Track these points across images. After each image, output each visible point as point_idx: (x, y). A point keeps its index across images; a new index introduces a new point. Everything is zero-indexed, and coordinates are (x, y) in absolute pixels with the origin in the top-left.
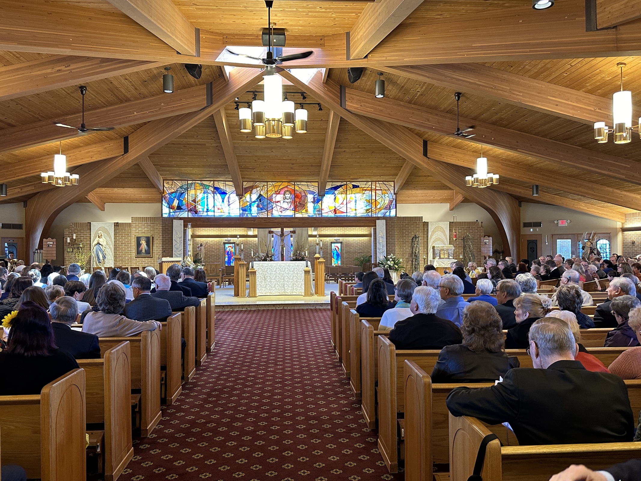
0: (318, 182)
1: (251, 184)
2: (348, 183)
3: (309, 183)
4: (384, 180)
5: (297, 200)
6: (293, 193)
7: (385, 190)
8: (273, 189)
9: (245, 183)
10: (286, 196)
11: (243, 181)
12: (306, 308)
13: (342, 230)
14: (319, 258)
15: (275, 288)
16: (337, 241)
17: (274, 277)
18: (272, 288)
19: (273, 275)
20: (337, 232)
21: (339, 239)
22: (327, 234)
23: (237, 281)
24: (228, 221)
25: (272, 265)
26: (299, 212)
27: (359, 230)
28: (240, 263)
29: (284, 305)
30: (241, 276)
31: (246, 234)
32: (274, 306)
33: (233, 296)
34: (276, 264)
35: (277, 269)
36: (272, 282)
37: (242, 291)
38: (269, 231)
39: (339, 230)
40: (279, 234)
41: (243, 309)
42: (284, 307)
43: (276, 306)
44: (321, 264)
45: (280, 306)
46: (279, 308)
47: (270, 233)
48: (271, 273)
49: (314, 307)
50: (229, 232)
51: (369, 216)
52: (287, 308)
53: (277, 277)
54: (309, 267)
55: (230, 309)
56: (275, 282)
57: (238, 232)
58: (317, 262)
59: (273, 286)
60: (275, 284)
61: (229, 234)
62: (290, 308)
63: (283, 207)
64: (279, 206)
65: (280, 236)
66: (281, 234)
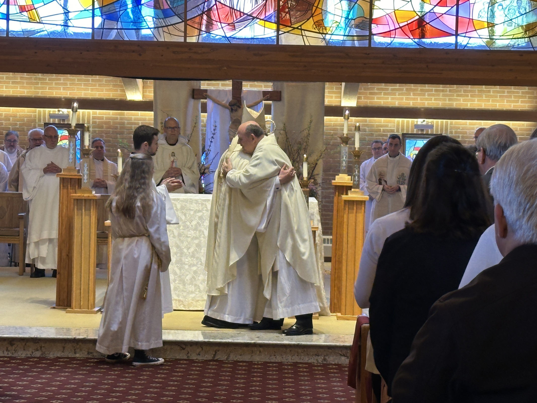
12: (293, 361)
13: (444, 95)
14: (350, 188)
15: (196, 285)
16: (422, 130)
17: (192, 250)
18: (184, 285)
19: (189, 239)
20: (427, 99)
21: (430, 124)
22: (390, 106)
23: (67, 255)
24: (53, 51)
25: (188, 205)
26: (294, 28)
27: (500, 96)
28: (79, 196)
29: (217, 348)
30: (80, 240)
31: (118, 98)
32: (181, 347)
33: (54, 306)
34: (200, 205)
35: (204, 222)
36: (184, 264)
37: (81, 289)
38: (193, 91)
39: (433, 95)
40: (227, 102)
41: (77, 355)
42: (216, 352)
43: (188, 348)
44: (355, 208)
45: (202, 348)
46: (200, 355)
47: (195, 97)
48: (183, 232)
49: (320, 357)
50: (64, 89)
51: (532, 50)
52: (227, 359)
53: (201, 249)
54: (313, 220)
55: (33, 351)
56: (194, 265)
57: (92, 90)
58: (343, 203)
59: (187, 280)
60: (195, 272)
61: (62, 96)
62: (236, 357)
63: (238, 9)
64: (225, 5)
65: (230, 107)
66: (231, 101)
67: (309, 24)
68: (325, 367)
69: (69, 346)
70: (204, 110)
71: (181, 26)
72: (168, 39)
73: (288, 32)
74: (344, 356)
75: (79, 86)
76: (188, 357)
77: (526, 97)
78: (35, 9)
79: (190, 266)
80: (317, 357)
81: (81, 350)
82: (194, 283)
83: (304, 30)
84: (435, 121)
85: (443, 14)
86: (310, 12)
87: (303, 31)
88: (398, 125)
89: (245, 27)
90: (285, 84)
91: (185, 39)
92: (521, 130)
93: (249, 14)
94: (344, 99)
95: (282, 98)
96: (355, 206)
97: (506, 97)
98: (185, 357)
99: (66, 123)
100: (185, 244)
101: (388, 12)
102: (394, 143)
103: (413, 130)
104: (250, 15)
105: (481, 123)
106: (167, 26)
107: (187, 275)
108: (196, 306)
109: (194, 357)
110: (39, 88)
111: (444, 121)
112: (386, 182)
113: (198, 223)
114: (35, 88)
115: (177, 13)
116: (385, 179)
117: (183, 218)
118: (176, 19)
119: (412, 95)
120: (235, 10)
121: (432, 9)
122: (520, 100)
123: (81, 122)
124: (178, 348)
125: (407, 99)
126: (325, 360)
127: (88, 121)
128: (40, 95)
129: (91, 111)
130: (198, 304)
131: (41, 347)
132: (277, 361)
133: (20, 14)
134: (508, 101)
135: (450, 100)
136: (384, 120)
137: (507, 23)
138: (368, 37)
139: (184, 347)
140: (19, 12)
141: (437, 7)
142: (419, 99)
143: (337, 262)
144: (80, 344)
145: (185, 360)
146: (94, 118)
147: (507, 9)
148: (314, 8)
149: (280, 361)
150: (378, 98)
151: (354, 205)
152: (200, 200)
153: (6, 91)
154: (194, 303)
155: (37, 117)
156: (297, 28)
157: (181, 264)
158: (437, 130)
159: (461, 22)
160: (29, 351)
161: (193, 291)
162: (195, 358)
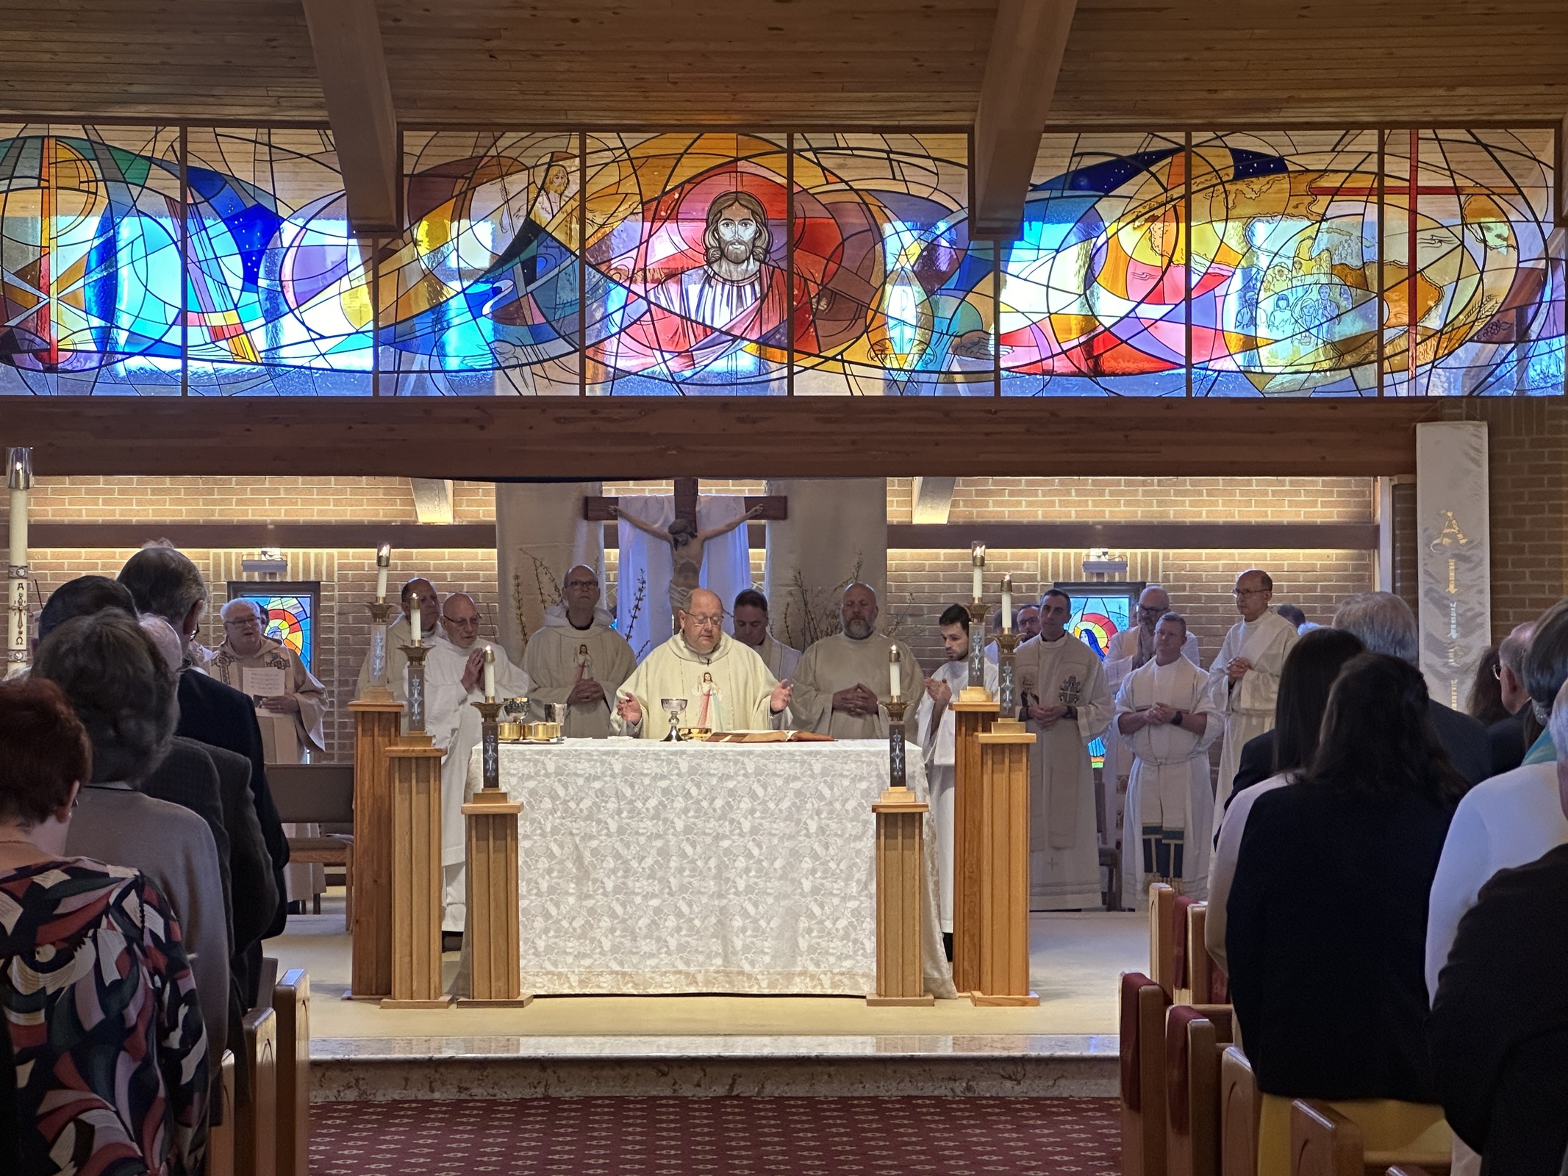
0: (969, 130)
1: (459, 147)
2: (1198, 137)
3: (899, 142)
4: (1477, 113)
5: (811, 267)
6: (777, 210)
7: (1490, 193)
8: (630, 186)
9: (415, 142)
10: (726, 233)
11: (403, 127)
12: (901, 1094)
13: (1145, 493)
14: (992, 716)
15: (659, 939)
16: (1100, 575)
17: (649, 861)
18: (634, 940)
19: (642, 840)
20: (1108, 504)
21: (1117, 560)
22: (1025, 520)
23: (375, 881)
24: (287, 426)
25: (638, 765)
26: (827, 359)
27: (1274, 493)
28: (404, 751)
29: (736, 1070)
30: (407, 846)
31: (398, 520)
32: (660, 1071)
33: (348, 994)
34: (665, 764)
35: (673, 801)
36: (633, 893)
37: (411, 955)
38: (587, 500)
39: (1121, 493)
40: (663, 525)
41: (437, 1095)
42: (734, 1081)
43: (676, 1073)
44: (1007, 761)
45: (704, 1071)
46: (699, 1086)
47: (590, 514)
48: (628, 824)
49: (958, 1084)
50: (272, 502)
51: (1357, 394)
52: (759, 1093)
53: (669, 861)
54: (914, 789)
55: (342, 1089)
56: (654, 896)
57: (337, 503)
58: (978, 751)
59: (640, 928)
60: (657, 911)
61: (268, 519)
62: (778, 1088)
63: (700, 320)
64: (670, 311)
65: (671, 537)
66: (675, 523)
67: (860, 350)
68: (973, 1102)
69: (416, 1075)
70: (612, 542)
71: (574, 361)
72: (545, 390)
73: (812, 368)
74: (1010, 1078)
75: (306, 494)
76: (675, 1091)
77: (1332, 492)
78: (246, 333)
79: (646, 897)
80: (951, 1084)
81: (443, 1084)
82: (656, 934)
83: (850, 362)
84: (1128, 552)
85: (1157, 321)
86: (861, 321)
87: (846, 365)
88: (1045, 565)
89: (716, 359)
90: (797, 483)
91: (582, 390)
92: (1324, 568)
93: (724, 329)
94: (920, 507)
95: (789, 513)
96: (1007, 755)
97: (1287, 493)
98: (668, 1092)
99: (278, 580)
100: (634, 849)
101: (1036, 318)
102: (1053, 606)
103: (1078, 575)
104: (727, 333)
105: (1233, 554)
106: (540, 362)
107: (640, 918)
108: (661, 986)
109: (687, 1091)
110: (214, 502)
111: (1150, 551)
112: (1036, 698)
113: (661, 803)
114: (206, 503)
115: (563, 333)
116: (1035, 692)
117: (628, 792)
118: (561, 346)
119: (1073, 494)
120: (692, 321)
121: (1133, 310)
122: (1320, 500)
123: (312, 578)
124: (653, 1073)
125: (1062, 504)
126: (969, 1088)
127: (328, 575)
128: (216, 518)
129: (335, 551)
130: (666, 980)
131: (357, 1080)
132: (866, 1095)
133: (212, 345)
134: (1291, 504)
135: (1160, 503)
136: (1012, 554)
137: (1299, 336)
138: (993, 375)
139: (666, 1069)
140: (209, 341)
141: (1143, 305)
142: (1090, 502)
143: (967, 881)
144: (442, 1070)
145: (670, 1098)
146: (341, 567)
147: (1298, 308)
148: (870, 314)
149: (872, 1095)
150: (996, 504)
151: (1003, 753)
152: (663, 753)
153: (138, 511)
154: (658, 979)
155: (211, 569)
156: (834, 358)
157: (625, 894)
158: (1134, 574)
159: (1199, 338)
160: (330, 1089)
161: (655, 952)
162: (689, 1094)
